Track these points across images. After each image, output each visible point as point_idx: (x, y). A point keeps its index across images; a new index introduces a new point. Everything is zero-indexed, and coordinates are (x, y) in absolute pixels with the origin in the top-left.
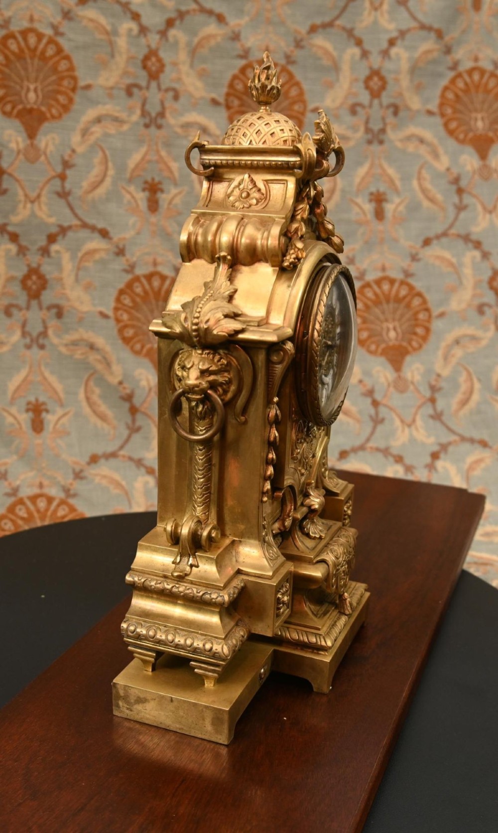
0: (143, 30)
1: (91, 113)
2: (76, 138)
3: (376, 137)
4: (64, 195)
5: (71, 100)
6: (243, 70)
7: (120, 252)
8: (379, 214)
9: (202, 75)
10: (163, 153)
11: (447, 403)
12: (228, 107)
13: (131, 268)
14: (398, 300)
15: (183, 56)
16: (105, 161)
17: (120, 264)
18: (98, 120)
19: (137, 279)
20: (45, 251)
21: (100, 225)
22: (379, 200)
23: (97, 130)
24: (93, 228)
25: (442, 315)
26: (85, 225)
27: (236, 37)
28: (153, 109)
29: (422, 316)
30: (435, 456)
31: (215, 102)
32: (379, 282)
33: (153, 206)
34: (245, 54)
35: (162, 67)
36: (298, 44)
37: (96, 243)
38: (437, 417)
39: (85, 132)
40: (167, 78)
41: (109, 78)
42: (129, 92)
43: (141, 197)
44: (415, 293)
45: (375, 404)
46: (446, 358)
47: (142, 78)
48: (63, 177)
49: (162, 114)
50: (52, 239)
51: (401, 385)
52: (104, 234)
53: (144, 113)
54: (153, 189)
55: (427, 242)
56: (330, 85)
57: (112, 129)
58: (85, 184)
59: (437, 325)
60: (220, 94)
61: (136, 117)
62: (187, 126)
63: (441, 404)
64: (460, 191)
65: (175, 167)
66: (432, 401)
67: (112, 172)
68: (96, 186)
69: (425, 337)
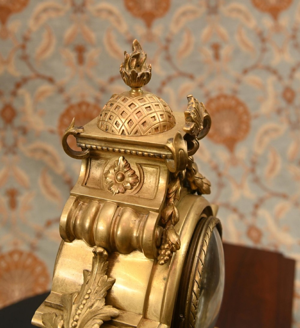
2: (31, 23)
3: (213, 10)
4: (25, 58)
7: (61, 90)
8: (217, 56)
10: (86, 28)
11: (262, 171)
13: (68, 100)
14: (230, 108)
16: (50, 35)
17: (61, 98)
18: (45, 10)
19: (72, 107)
20: (14, 94)
21: (48, 74)
22: (216, 48)
23: (44, 17)
24: (44, 77)
25: (256, 117)
26: (39, 76)
29: (245, 118)
30: (257, 206)
32: (218, 98)
33: (81, 60)
37: (46, 87)
38: (256, 180)
39: (37, 18)
43: (73, 56)
44: (239, 103)
45: (220, 175)
46: (260, 142)
48: (23, 47)
49: (83, 4)
50: (18, 85)
51: (234, 162)
52: (51, 80)
53: (73, 5)
54: (80, 50)
55: (245, 72)
57: (53, 15)
58: (38, 50)
59: (254, 123)
61: (68, 7)
62: (100, 11)
63: (259, 172)
64: (263, 40)
65: (93, 36)
66: (253, 171)
67: (54, 42)
68: (45, 50)
69: (247, 131)
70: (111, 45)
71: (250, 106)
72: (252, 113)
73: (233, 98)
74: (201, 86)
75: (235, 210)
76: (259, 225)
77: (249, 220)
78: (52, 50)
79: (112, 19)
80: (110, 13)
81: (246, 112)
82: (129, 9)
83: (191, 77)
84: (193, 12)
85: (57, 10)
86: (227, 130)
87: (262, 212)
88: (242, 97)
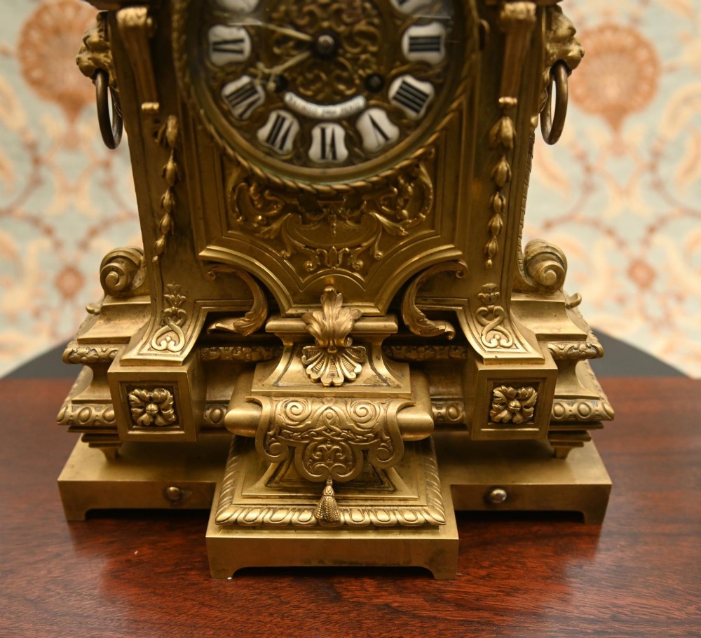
11: (670, 170)
14: (622, 51)
25: (672, 69)
29: (649, 70)
30: (652, 230)
32: (601, 30)
38: (658, 186)
44: (641, 43)
45: (588, 170)
46: (674, 117)
51: (618, 149)
59: (665, 81)
63: (665, 170)
66: (653, 167)
69: (649, 96)
71: (661, 48)
72: (665, 62)
73: (630, 32)
75: (610, 232)
76: (652, 260)
77: (635, 250)
81: (653, 61)
86: (612, 90)
87: (660, 239)
88: (647, 32)
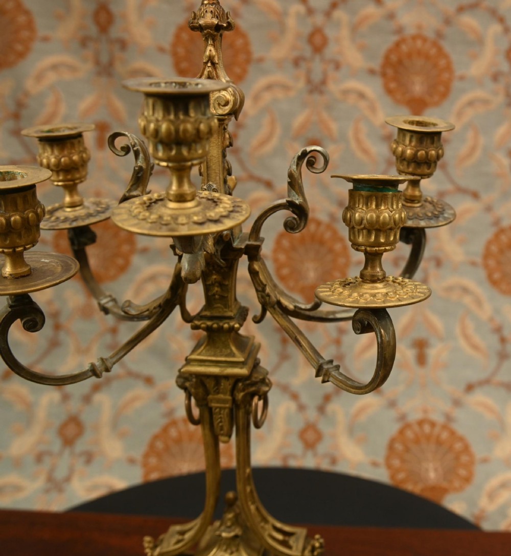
0: (310, 12)
1: (262, 82)
4: (235, 151)
5: (245, 71)
6: (398, 45)
9: (362, 48)
10: (325, 115)
12: (384, 75)
15: (345, 33)
16: (273, 122)
18: (269, 87)
21: (266, 176)
23: (267, 97)
24: (259, 180)
26: (252, 178)
27: (391, 16)
28: (317, 77)
31: (372, 72)
34: (400, 30)
35: (325, 41)
36: (448, 21)
37: (260, 193)
39: (256, 98)
40: (331, 51)
41: (280, 51)
42: (297, 62)
47: (307, 51)
48: (234, 136)
49: (324, 82)
52: (268, 185)
53: (309, 81)
56: (475, 57)
57: (280, 94)
58: (255, 142)
60: (376, 65)
61: (301, 84)
62: (346, 92)
65: (334, 126)
67: (278, 131)
68: (263, 143)
70: (358, 141)
74: (489, 209)
78: (274, 142)
79: (363, 104)
80: (362, 96)
82: (389, 92)
83: (475, 195)
84: (486, 102)
85: (286, 88)
